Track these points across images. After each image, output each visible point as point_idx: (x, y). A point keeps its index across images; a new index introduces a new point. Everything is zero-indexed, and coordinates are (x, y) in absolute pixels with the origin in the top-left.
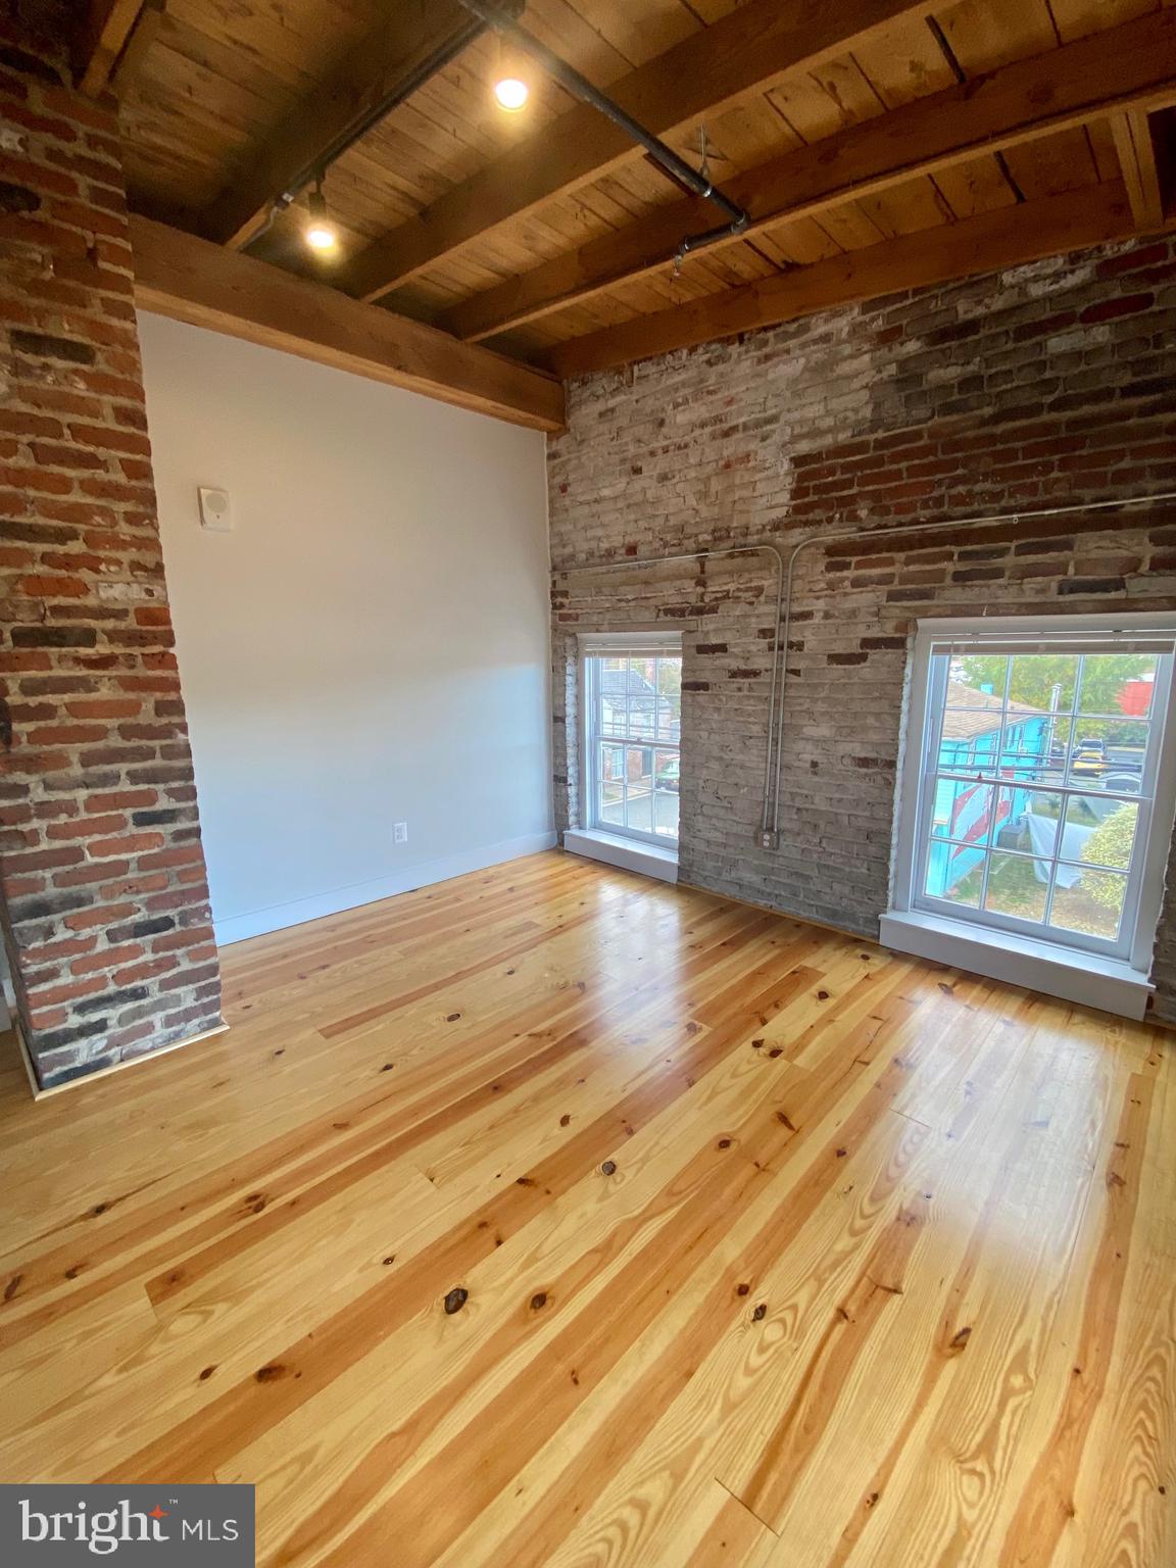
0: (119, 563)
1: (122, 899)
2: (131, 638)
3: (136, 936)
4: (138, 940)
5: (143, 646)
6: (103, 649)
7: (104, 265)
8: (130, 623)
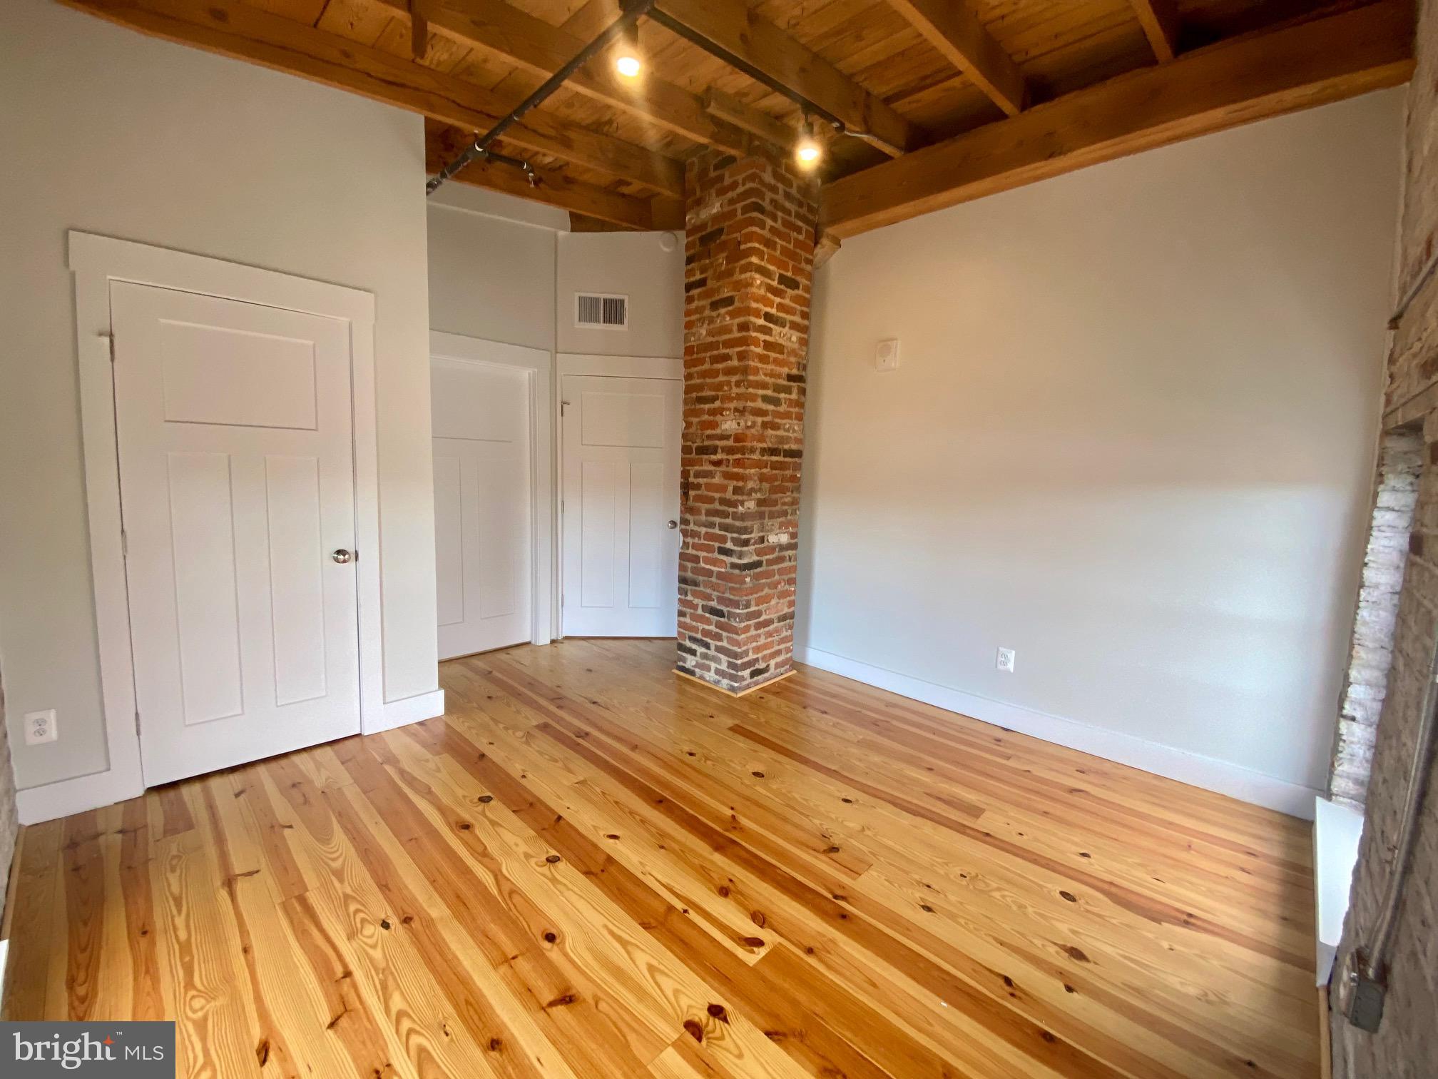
0: (729, 409)
1: (709, 591)
2: (730, 451)
3: (711, 613)
4: (712, 616)
5: (733, 454)
6: (719, 456)
7: (743, 247)
8: (730, 443)
